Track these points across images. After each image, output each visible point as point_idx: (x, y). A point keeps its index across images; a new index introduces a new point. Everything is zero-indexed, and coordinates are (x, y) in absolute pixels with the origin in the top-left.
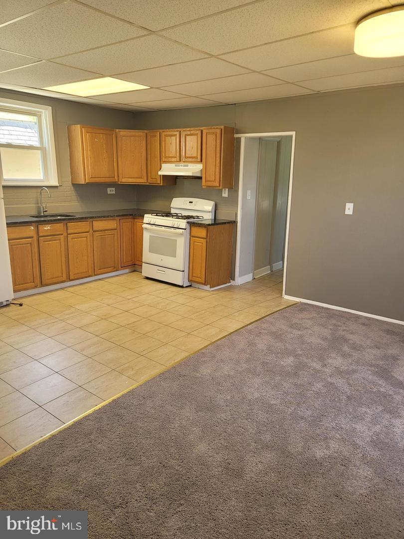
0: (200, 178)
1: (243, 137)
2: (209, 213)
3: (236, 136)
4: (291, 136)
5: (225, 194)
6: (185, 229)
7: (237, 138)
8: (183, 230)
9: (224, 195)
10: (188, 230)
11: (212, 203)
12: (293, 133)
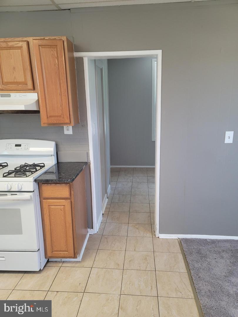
0: (38, 112)
1: (87, 57)
2: (50, 157)
3: (77, 55)
4: (156, 57)
5: (68, 131)
6: (34, 191)
7: (77, 58)
8: (31, 194)
9: (66, 132)
10: (37, 192)
11: (53, 144)
12: (159, 53)
